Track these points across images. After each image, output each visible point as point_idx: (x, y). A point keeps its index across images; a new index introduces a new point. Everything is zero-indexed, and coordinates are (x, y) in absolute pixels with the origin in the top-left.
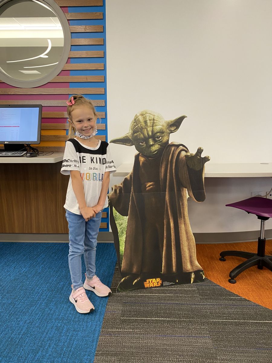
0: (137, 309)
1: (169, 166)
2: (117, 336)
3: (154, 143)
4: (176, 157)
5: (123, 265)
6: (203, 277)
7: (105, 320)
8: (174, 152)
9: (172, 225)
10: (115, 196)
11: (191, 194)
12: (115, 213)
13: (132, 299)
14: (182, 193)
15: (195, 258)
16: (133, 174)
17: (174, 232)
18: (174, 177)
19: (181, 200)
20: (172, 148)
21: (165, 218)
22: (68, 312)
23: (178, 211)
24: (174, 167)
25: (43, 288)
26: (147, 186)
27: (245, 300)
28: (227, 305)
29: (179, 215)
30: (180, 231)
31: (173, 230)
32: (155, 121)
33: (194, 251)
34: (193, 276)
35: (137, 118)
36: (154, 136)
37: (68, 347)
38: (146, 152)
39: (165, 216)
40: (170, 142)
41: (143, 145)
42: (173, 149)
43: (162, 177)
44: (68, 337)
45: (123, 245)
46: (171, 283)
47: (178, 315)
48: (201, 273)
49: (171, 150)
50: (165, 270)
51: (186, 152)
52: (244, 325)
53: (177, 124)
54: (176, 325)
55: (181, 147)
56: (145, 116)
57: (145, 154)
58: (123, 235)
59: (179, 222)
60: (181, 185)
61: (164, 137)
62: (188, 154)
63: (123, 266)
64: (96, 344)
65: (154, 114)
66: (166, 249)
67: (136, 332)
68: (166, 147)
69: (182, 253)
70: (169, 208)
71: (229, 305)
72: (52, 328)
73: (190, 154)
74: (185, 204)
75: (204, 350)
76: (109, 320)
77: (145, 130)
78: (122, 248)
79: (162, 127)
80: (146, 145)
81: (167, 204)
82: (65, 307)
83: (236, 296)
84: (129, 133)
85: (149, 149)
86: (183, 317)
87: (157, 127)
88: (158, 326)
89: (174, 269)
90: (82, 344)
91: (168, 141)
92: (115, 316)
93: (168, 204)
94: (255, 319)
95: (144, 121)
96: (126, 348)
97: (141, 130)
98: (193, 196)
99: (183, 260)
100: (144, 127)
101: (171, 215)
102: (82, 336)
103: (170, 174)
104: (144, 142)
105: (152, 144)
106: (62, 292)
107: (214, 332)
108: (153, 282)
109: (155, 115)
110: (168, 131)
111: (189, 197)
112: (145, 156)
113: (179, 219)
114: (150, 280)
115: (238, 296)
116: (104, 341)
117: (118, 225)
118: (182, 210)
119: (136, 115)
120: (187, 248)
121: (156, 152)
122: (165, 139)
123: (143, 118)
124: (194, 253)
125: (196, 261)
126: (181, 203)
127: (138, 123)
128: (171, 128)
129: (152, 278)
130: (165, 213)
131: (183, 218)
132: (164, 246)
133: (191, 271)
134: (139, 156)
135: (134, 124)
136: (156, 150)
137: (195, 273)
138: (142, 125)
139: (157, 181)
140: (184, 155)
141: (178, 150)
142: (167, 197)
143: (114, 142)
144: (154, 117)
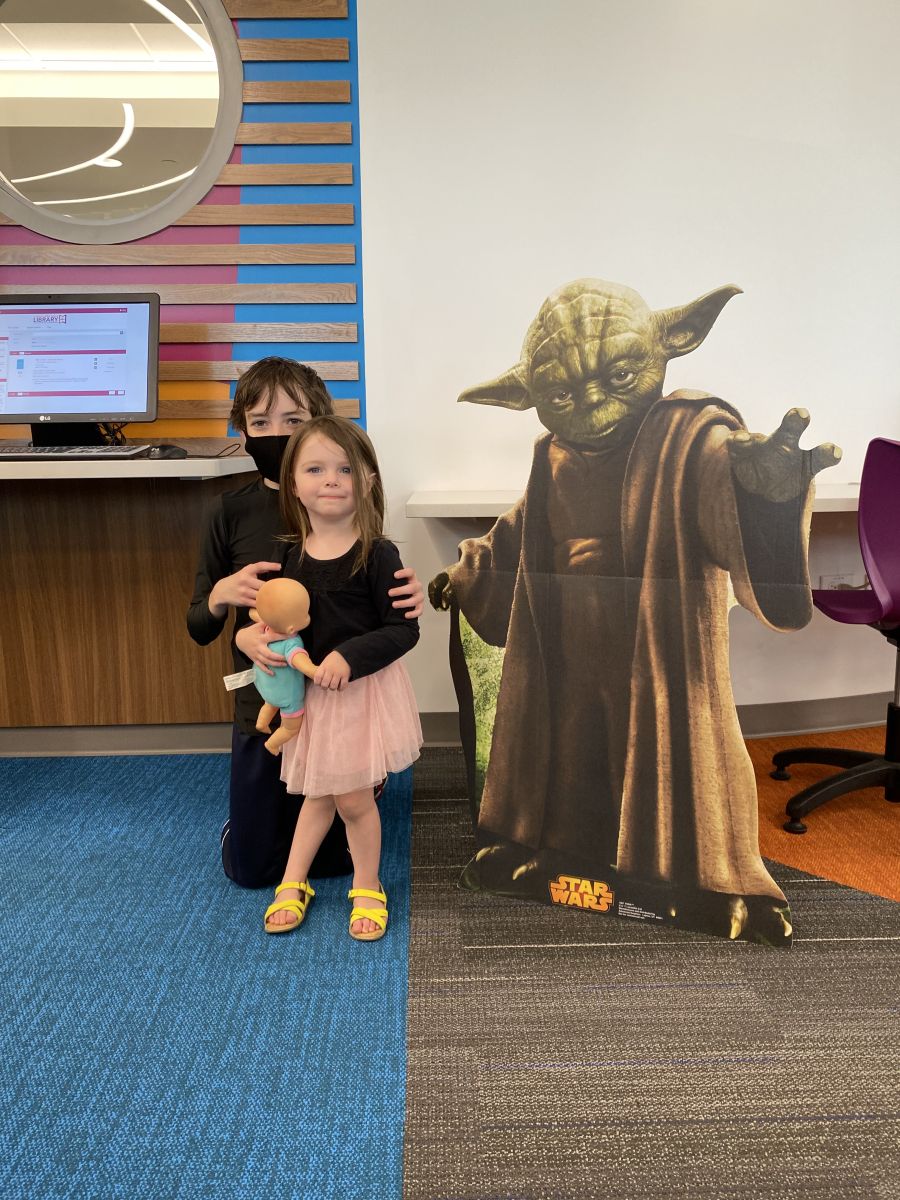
1: (659, 481)
3: (604, 398)
4: (687, 448)
5: (485, 804)
6: (783, 929)
8: (683, 428)
9: (661, 700)
10: (468, 578)
11: (749, 593)
12: (467, 630)
14: (709, 587)
15: (752, 845)
16: (527, 506)
17: (667, 729)
18: (677, 523)
19: (701, 612)
20: (673, 415)
21: (634, 673)
23: (687, 657)
24: (677, 487)
26: (573, 551)
29: (692, 671)
30: (691, 728)
31: (667, 720)
32: (613, 317)
33: (748, 816)
34: (739, 911)
35: (548, 310)
36: (606, 373)
38: (573, 431)
39: (635, 666)
40: (666, 393)
41: (566, 406)
42: (677, 416)
43: (631, 520)
45: (487, 741)
46: (647, 914)
48: (777, 910)
49: (671, 420)
50: (628, 860)
51: (733, 427)
53: (697, 320)
55: (713, 409)
56: (578, 302)
57: (571, 438)
58: (487, 707)
59: (690, 694)
60: (703, 557)
61: (643, 373)
62: (742, 436)
63: (484, 810)
65: (608, 293)
66: (633, 784)
68: (652, 408)
69: (698, 815)
70: (651, 638)
73: (747, 437)
74: (719, 631)
77: (573, 353)
79: (636, 336)
80: (576, 403)
81: (644, 622)
84: (519, 365)
85: (585, 417)
87: (619, 338)
89: (663, 864)
91: (659, 386)
93: (650, 625)
95: (572, 318)
97: (561, 354)
98: (755, 602)
99: (700, 842)
100: (570, 341)
101: (659, 665)
103: (661, 513)
104: (570, 396)
105: (598, 401)
108: (582, 889)
109: (614, 294)
110: (660, 349)
111: (737, 604)
112: (570, 444)
113: (689, 682)
114: (573, 881)
118: (703, 652)
119: (547, 300)
120: (719, 799)
121: (609, 431)
122: (648, 380)
123: (570, 309)
124: (747, 826)
125: (754, 857)
126: (700, 626)
127: (551, 330)
128: (675, 336)
129: (581, 875)
130: (636, 653)
131: (706, 681)
132: (627, 773)
133: (732, 890)
134: (549, 445)
135: (538, 335)
136: (609, 423)
137: (751, 901)
138: (565, 334)
139: (609, 536)
140: (723, 439)
141: (699, 420)
142: (646, 598)
143: (471, 397)
144: (609, 301)
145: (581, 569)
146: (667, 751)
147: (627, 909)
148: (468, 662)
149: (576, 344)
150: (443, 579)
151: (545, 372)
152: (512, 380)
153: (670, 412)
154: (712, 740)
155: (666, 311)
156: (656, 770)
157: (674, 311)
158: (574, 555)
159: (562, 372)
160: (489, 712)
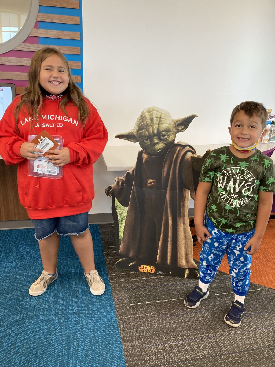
1: (173, 166)
3: (159, 142)
4: (180, 157)
5: (121, 248)
6: (197, 275)
8: (180, 152)
9: (170, 222)
10: (117, 188)
14: (184, 194)
15: (191, 257)
16: (136, 170)
18: (177, 177)
19: (182, 200)
20: (177, 148)
21: (164, 215)
23: (178, 211)
24: (177, 167)
26: (148, 182)
29: (179, 215)
30: (178, 229)
31: (171, 227)
32: (162, 119)
33: (190, 249)
34: (187, 272)
38: (149, 150)
39: (164, 213)
40: (176, 142)
42: (178, 149)
43: (165, 175)
45: (122, 232)
46: (164, 273)
48: (196, 271)
49: (176, 150)
50: (160, 261)
51: (193, 153)
53: (185, 123)
55: (188, 148)
56: (152, 113)
57: (149, 152)
58: (122, 223)
59: (178, 220)
60: (183, 186)
61: (170, 136)
62: (195, 156)
65: (161, 112)
68: (172, 146)
69: (178, 249)
70: (168, 206)
74: (186, 205)
77: (150, 128)
78: (121, 234)
80: (151, 142)
81: (167, 202)
85: (153, 146)
87: (163, 125)
89: (169, 261)
91: (174, 140)
93: (168, 203)
95: (150, 118)
99: (178, 256)
100: (149, 125)
101: (170, 213)
103: (173, 174)
104: (149, 140)
105: (157, 142)
110: (175, 130)
111: (191, 198)
112: (148, 153)
113: (178, 217)
114: (145, 266)
118: (182, 210)
119: (143, 111)
120: (184, 246)
121: (160, 151)
122: (171, 138)
123: (150, 115)
124: (190, 252)
125: (191, 259)
126: (181, 204)
127: (144, 120)
128: (179, 127)
129: (148, 265)
130: (164, 210)
131: (182, 217)
132: (160, 240)
133: (186, 267)
134: (142, 153)
135: (140, 121)
136: (160, 149)
137: (190, 269)
138: (148, 122)
139: (158, 179)
140: (190, 156)
141: (184, 150)
142: (168, 196)
143: (119, 137)
144: (161, 114)
145: (150, 187)
146: (171, 234)
147: (159, 272)
148: (117, 211)
150: (110, 188)
152: (132, 134)
153: (177, 147)
154: (183, 231)
155: (177, 119)
156: (168, 239)
157: (179, 120)
158: (149, 184)
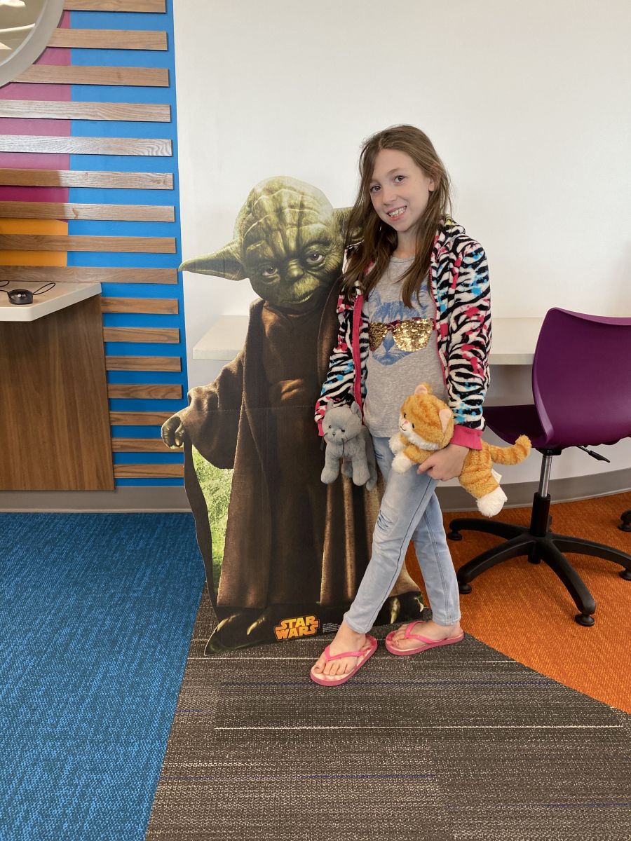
0: (255, 701)
2: (204, 783)
3: (302, 273)
7: (174, 737)
9: (347, 485)
10: (198, 418)
12: (199, 460)
13: (245, 672)
16: (247, 359)
17: (351, 503)
22: (79, 716)
25: (15, 645)
27: (521, 667)
28: (478, 683)
31: (350, 498)
34: (396, 606)
35: (255, 199)
36: (302, 254)
37: (75, 821)
38: (280, 299)
43: (324, 364)
44: (75, 790)
45: (221, 541)
47: (359, 714)
50: (328, 597)
52: (518, 738)
54: (354, 745)
57: (278, 304)
63: (221, 593)
64: (149, 809)
66: (330, 545)
67: (253, 767)
68: (335, 283)
71: (482, 683)
72: (33, 765)
75: (420, 814)
76: (184, 737)
77: (277, 235)
79: (324, 227)
80: (282, 277)
82: (71, 699)
83: (499, 657)
84: (233, 243)
85: (289, 288)
86: (371, 720)
87: (311, 227)
88: (307, 748)
89: (350, 591)
90: (112, 810)
91: (340, 266)
92: (200, 724)
94: (544, 721)
95: (274, 208)
96: (226, 816)
97: (267, 236)
102: (113, 786)
104: (276, 270)
105: (298, 275)
106: (65, 656)
107: (445, 761)
108: (297, 625)
109: (306, 192)
110: (340, 238)
112: (277, 308)
115: (503, 657)
116: (169, 799)
117: (206, 493)
121: (307, 298)
122: (332, 261)
123: (273, 201)
127: (258, 216)
132: (326, 538)
134: (262, 310)
135: (247, 219)
136: (306, 292)
137: (402, 598)
138: (270, 220)
139: (309, 375)
144: (302, 197)
149: (279, 230)
151: (255, 250)
152: (227, 256)
158: (285, 392)
159: (269, 251)
160: (222, 520)
